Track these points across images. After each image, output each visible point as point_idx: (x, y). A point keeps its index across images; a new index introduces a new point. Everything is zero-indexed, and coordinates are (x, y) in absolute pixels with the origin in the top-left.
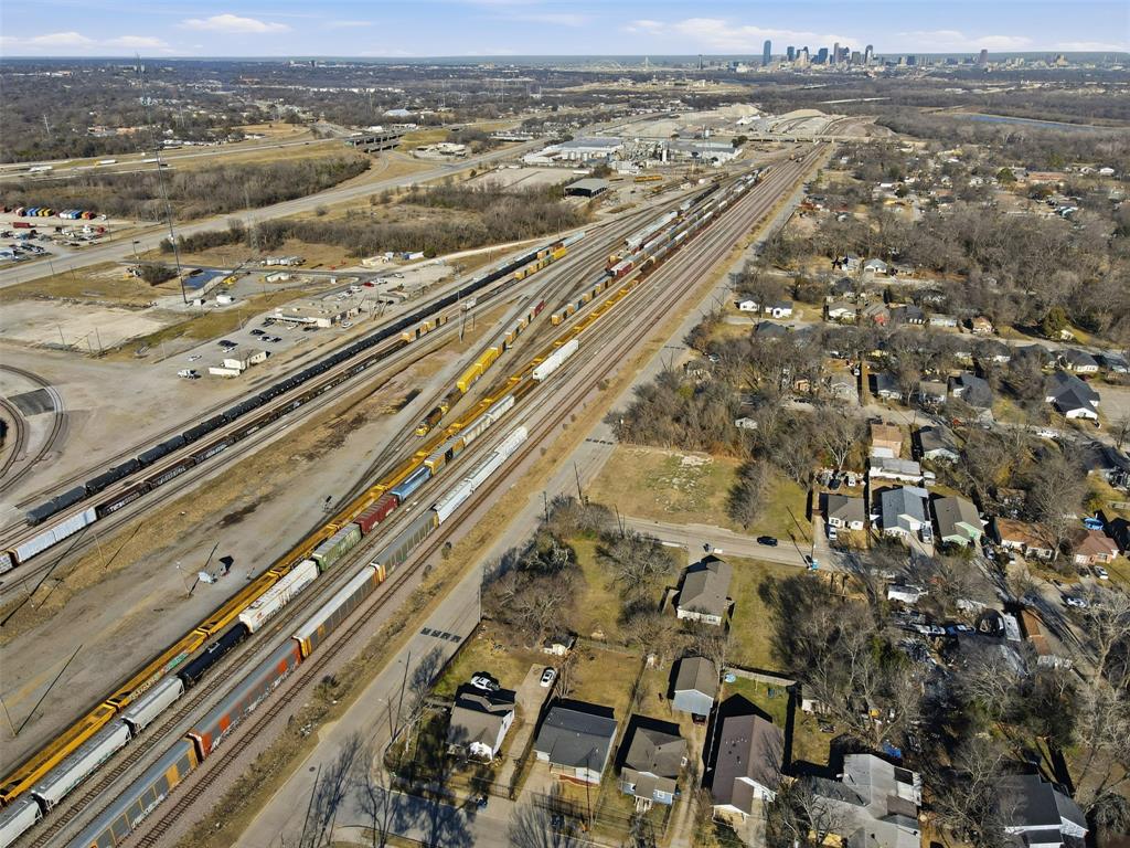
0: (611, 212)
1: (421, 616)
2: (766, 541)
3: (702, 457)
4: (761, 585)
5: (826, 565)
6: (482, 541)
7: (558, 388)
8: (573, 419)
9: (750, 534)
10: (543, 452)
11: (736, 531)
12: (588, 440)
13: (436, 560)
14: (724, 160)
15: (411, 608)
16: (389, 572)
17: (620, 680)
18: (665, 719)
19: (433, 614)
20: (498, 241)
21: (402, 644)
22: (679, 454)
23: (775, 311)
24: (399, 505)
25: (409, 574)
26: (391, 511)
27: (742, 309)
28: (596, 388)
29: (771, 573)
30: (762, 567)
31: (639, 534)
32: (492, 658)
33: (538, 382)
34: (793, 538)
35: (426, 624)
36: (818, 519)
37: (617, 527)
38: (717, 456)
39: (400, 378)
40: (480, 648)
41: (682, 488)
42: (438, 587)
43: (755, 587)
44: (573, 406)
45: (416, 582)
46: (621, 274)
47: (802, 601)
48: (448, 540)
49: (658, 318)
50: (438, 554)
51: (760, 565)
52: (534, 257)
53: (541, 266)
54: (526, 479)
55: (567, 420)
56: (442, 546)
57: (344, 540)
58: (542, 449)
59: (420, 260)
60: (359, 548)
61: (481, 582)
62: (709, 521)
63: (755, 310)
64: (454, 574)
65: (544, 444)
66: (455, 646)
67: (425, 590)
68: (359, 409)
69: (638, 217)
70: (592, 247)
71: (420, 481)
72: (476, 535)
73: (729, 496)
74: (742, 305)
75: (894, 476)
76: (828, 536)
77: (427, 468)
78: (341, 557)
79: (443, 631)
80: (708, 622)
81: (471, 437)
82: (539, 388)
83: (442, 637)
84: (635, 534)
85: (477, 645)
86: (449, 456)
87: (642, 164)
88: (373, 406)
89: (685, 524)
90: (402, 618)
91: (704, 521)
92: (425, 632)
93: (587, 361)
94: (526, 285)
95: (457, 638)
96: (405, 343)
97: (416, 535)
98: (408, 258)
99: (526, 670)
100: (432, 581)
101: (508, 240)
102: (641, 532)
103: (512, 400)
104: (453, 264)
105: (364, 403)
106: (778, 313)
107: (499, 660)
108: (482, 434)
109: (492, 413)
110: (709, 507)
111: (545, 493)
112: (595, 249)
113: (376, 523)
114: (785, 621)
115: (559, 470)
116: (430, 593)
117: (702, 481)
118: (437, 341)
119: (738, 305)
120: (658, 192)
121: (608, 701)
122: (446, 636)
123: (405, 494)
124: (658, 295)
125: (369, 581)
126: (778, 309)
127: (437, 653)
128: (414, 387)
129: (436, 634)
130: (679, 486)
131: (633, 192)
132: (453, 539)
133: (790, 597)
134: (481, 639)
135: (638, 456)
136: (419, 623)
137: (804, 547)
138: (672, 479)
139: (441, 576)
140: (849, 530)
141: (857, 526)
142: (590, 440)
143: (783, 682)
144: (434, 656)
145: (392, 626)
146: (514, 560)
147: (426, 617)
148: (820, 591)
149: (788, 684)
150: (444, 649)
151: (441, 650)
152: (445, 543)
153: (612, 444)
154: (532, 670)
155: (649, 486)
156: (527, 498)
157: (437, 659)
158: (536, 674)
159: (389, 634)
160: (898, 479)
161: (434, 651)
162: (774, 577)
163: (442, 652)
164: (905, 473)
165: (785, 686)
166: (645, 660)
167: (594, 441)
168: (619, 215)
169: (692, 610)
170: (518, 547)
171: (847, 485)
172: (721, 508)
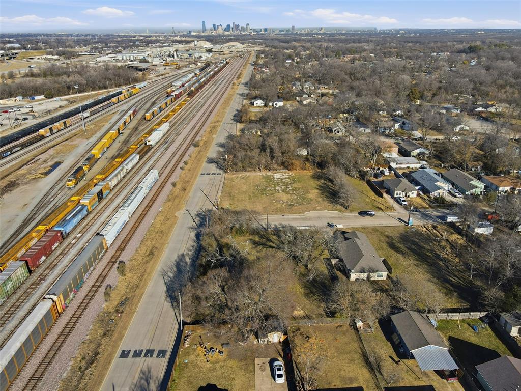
0: (157, 76)
1: (114, 338)
2: (363, 213)
3: (286, 173)
4: (387, 243)
5: (415, 222)
6: (151, 254)
7: (166, 149)
8: (186, 163)
9: (351, 211)
10: (174, 185)
11: (340, 211)
12: (202, 174)
13: (114, 277)
14: (205, 57)
15: (101, 332)
16: (68, 300)
17: (347, 353)
18: (416, 384)
19: (127, 333)
20: (93, 89)
21: (101, 376)
22: (269, 173)
23: (274, 104)
24: (63, 239)
25: (89, 297)
26: (56, 245)
27: (255, 105)
28: (192, 146)
29: (387, 233)
30: (377, 231)
31: (275, 225)
32: (209, 365)
33: (151, 147)
34: (380, 209)
35: (122, 346)
36: (385, 195)
37: (257, 223)
38: (294, 171)
39: (43, 157)
40: (192, 357)
41: (285, 191)
42: (122, 303)
43: (385, 246)
44: (182, 156)
45: (99, 304)
46: (177, 97)
47: (424, 248)
48: (120, 259)
49: (211, 112)
50: (114, 272)
51: (375, 230)
52: (121, 93)
53: (126, 96)
54: (170, 203)
55: (181, 164)
56: (116, 265)
57: (9, 279)
58: (172, 183)
59: (42, 100)
60: (28, 284)
61: (165, 289)
62: (318, 208)
63: (262, 105)
64: (135, 288)
65: (172, 180)
66: (164, 362)
67: (111, 310)
68: (11, 178)
69: (173, 77)
70: (153, 89)
71: (79, 217)
72: (144, 250)
73: (319, 192)
74: (255, 103)
75: (405, 166)
76: (401, 204)
77: (84, 206)
78: (9, 297)
79: (145, 347)
80: (376, 279)
81: (115, 182)
82: (153, 150)
83: (145, 356)
84: (273, 226)
85: (187, 354)
86: (100, 195)
87: (164, 59)
88: (24, 175)
89: (304, 213)
90: (93, 346)
91: (315, 209)
92: (124, 354)
93: (178, 134)
94: (121, 105)
95: (162, 353)
96: (43, 137)
97: (90, 260)
98: (34, 99)
99: (251, 368)
100: (115, 299)
101: (100, 88)
102: (277, 223)
103: (138, 157)
104: (67, 100)
105: (14, 174)
106: (276, 104)
107: (218, 366)
108: (121, 180)
109: (126, 165)
110: (311, 200)
111: (187, 210)
112: (155, 89)
113: (44, 258)
114: (427, 265)
115: (191, 194)
116: (117, 311)
117: (295, 185)
118: (67, 135)
119: (252, 104)
120: (178, 68)
121: (351, 380)
122: (150, 353)
123: (68, 228)
124: (204, 104)
125: (47, 316)
126: (276, 103)
127: (146, 376)
128: (56, 160)
129: (137, 354)
130: (283, 191)
131: (165, 69)
132: (124, 257)
133: (413, 247)
134: (188, 347)
135: (243, 178)
136: (115, 347)
137: (391, 213)
138: (275, 187)
139: (123, 292)
140: (409, 199)
141: (413, 195)
142: (204, 174)
143: (476, 315)
144: (143, 381)
145: (84, 359)
146: (187, 264)
147: (121, 338)
148: (428, 238)
149: (481, 316)
150: (152, 370)
151: (149, 372)
152: (118, 262)
153: (220, 174)
154: (257, 367)
155: (262, 194)
156: (176, 216)
157: (148, 383)
158: (263, 370)
159: (82, 370)
160: (408, 168)
161: (142, 375)
162: (391, 235)
163: (151, 374)
164: (411, 164)
165: (481, 319)
166: (354, 326)
167: (207, 174)
168: (163, 77)
169: (363, 271)
170: (185, 253)
171: (384, 175)
172: (320, 199)
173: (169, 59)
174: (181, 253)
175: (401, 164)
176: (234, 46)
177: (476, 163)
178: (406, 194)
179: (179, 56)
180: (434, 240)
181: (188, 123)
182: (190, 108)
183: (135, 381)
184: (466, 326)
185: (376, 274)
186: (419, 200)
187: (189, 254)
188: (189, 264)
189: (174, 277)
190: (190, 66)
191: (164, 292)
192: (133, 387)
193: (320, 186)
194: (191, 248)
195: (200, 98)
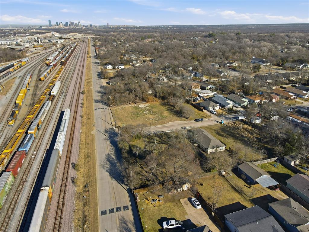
0: (32, 54)
2: (197, 120)
3: (145, 104)
4: (216, 133)
6: (88, 156)
7: (65, 96)
8: (82, 104)
9: (190, 120)
10: (82, 117)
11: (185, 121)
12: (95, 109)
13: (72, 173)
14: (60, 42)
15: (81, 204)
18: (262, 195)
19: (99, 201)
22: (136, 105)
23: (119, 67)
25: (64, 186)
26: (24, 160)
28: (81, 94)
29: (213, 129)
30: (208, 128)
31: (153, 132)
32: (156, 208)
33: (55, 96)
34: (205, 117)
35: (100, 209)
36: (204, 110)
38: (149, 102)
40: (145, 206)
42: (86, 186)
43: (216, 135)
44: (78, 100)
45: (72, 189)
46: (55, 66)
47: (234, 133)
48: (71, 162)
49: (82, 74)
50: (71, 170)
52: (13, 65)
53: (19, 67)
54: (84, 127)
55: (80, 105)
56: (71, 166)
57: (6, 184)
58: (80, 116)
60: (16, 186)
61: (108, 174)
63: (112, 68)
65: (79, 114)
66: (129, 212)
67: (81, 191)
69: (45, 54)
70: (34, 62)
71: (31, 141)
72: (83, 155)
73: (169, 112)
74: (107, 67)
75: (206, 95)
76: (214, 114)
77: (32, 135)
79: (114, 206)
80: (220, 151)
81: (43, 119)
82: (56, 98)
83: (117, 211)
85: (141, 206)
86: (38, 127)
87: (32, 43)
89: (166, 123)
90: (80, 212)
91: (171, 121)
92: (104, 213)
94: (17, 72)
95: (126, 207)
97: (56, 164)
99: (180, 205)
100: (80, 185)
102: (154, 131)
103: (50, 102)
106: (120, 67)
107: (161, 207)
109: (46, 108)
110: (167, 116)
111: (97, 130)
113: (19, 168)
114: (240, 141)
115: (95, 121)
116: (85, 191)
117: (154, 110)
120: (45, 49)
121: (233, 200)
122: (118, 209)
123: (27, 149)
127: (123, 221)
129: (111, 211)
130: (148, 113)
131: (36, 50)
132: (73, 160)
133: (229, 133)
134: (140, 202)
135: (122, 109)
136: (95, 210)
137: (210, 119)
138: (143, 112)
139: (82, 180)
140: (215, 111)
141: (217, 108)
142: (97, 109)
143: (273, 160)
144: (123, 224)
145: (79, 220)
146: (114, 159)
147: (96, 205)
148: (234, 128)
149: (275, 160)
150: (125, 217)
151: (124, 219)
152: (71, 164)
153: (107, 108)
154: (183, 204)
155: (138, 116)
156: (92, 134)
157: (127, 225)
158: (187, 204)
159: (81, 226)
160: (208, 95)
161: (121, 221)
162: (216, 129)
163: (126, 219)
164: (209, 93)
165: (275, 161)
166: (221, 174)
167: (99, 109)
168: (37, 55)
169: (213, 148)
170: (109, 153)
171: (198, 100)
172: (171, 116)
173: (36, 44)
174: (107, 153)
175: (204, 94)
176: (76, 35)
177: (239, 90)
178: (214, 108)
179: (42, 42)
180: (237, 129)
181: (71, 81)
182: (67, 72)
183: (118, 225)
184: (270, 165)
185: (220, 148)
186: (221, 111)
187: (112, 153)
188: (115, 158)
189: (110, 167)
190: (53, 47)
191: (109, 176)
192: (119, 228)
193: (167, 109)
194: (112, 150)
195: (70, 66)
